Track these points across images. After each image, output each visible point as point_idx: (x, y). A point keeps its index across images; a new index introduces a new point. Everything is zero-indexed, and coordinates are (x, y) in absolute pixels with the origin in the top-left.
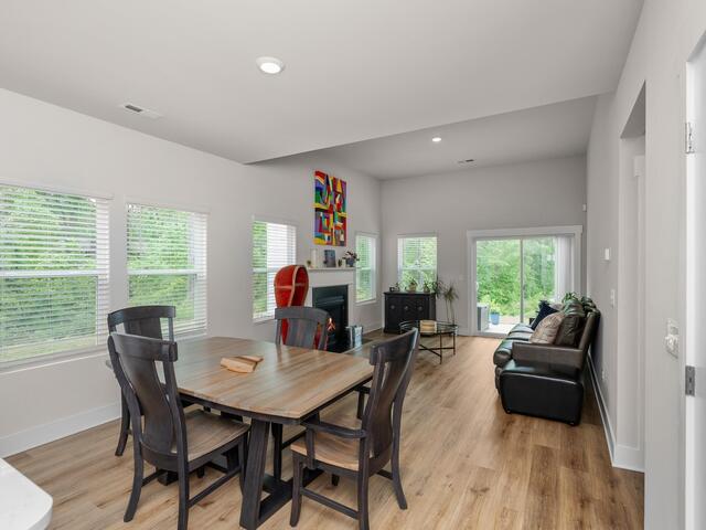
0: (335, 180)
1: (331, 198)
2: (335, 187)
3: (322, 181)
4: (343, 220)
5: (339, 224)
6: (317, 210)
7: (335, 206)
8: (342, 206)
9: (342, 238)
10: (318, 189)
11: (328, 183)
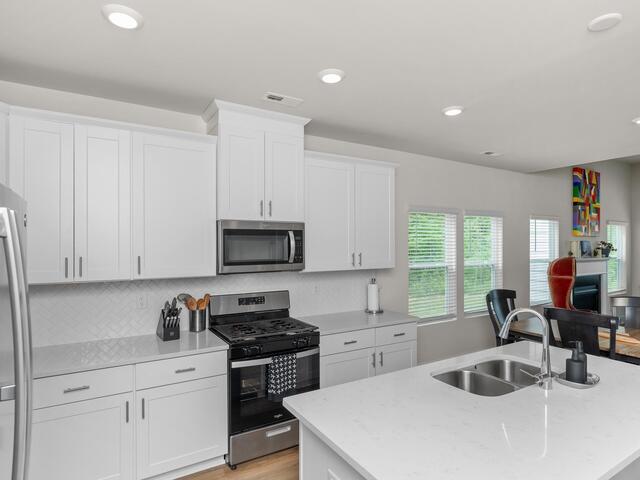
0: (590, 173)
1: (587, 191)
2: (590, 180)
3: (580, 176)
4: (597, 210)
5: (594, 215)
6: (575, 204)
7: (591, 198)
8: (596, 197)
9: (597, 229)
10: (576, 184)
11: (585, 177)
